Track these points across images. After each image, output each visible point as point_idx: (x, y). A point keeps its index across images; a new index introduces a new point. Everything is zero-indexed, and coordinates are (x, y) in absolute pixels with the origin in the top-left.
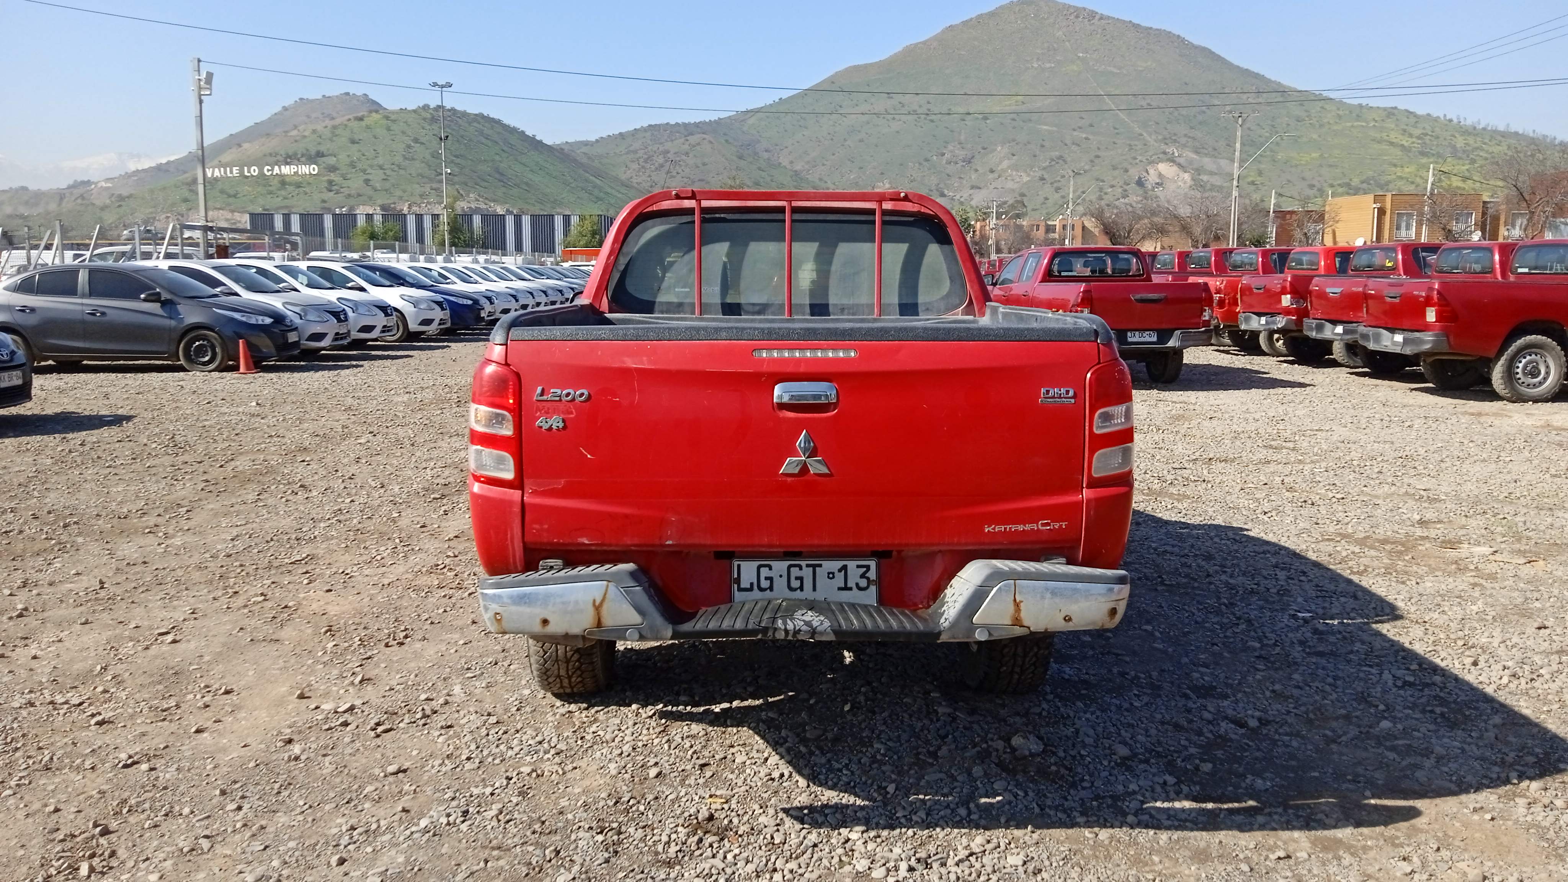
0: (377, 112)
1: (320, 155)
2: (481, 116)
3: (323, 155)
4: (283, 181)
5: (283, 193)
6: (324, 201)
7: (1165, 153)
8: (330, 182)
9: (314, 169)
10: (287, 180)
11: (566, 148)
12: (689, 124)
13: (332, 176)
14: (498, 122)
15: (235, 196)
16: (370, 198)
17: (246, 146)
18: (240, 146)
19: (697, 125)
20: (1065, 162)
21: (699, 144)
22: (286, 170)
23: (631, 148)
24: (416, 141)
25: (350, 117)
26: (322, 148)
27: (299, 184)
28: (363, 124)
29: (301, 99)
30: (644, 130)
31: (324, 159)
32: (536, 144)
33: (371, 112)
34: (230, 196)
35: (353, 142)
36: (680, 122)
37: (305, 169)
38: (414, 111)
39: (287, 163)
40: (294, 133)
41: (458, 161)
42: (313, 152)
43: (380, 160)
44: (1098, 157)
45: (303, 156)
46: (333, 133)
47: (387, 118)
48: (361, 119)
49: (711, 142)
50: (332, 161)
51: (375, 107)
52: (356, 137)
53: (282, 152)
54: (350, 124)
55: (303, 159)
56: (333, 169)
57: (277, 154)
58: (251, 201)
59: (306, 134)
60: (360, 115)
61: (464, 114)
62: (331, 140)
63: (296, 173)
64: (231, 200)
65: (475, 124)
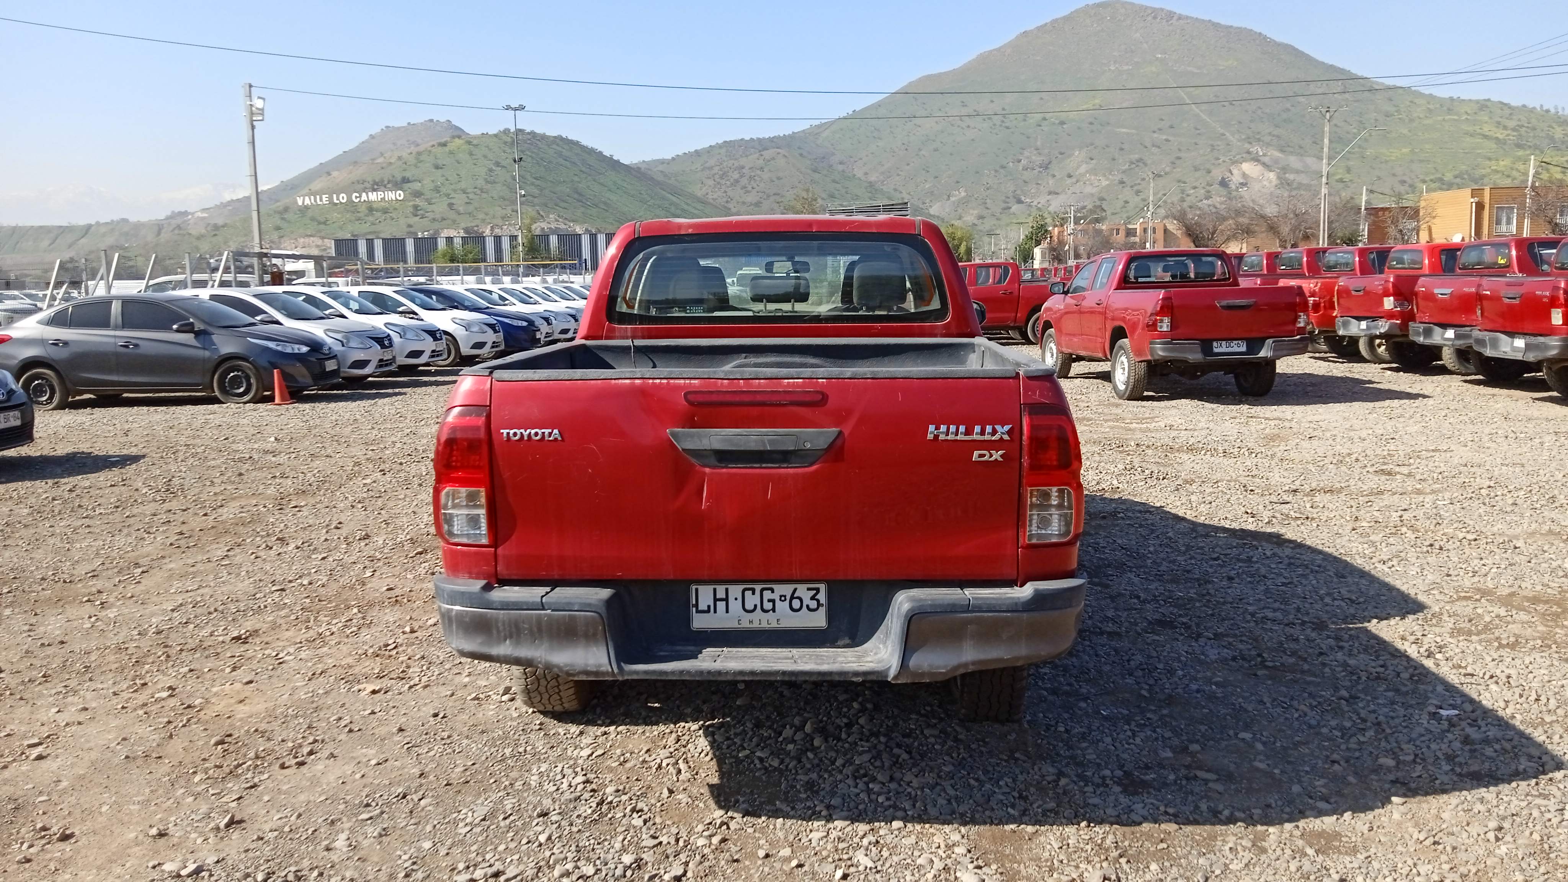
0: (459, 137)
1: (406, 180)
2: (560, 138)
3: (409, 181)
4: (371, 208)
5: (371, 219)
6: (410, 226)
7: (1249, 152)
8: (416, 207)
9: (400, 195)
10: (375, 206)
11: (643, 167)
12: (764, 139)
13: (418, 201)
14: (577, 144)
15: (325, 223)
16: (454, 221)
17: (335, 174)
18: (329, 174)
19: (771, 140)
20: (1145, 164)
21: (773, 159)
22: (373, 196)
23: (707, 165)
24: (498, 164)
25: (434, 143)
26: (408, 174)
27: (385, 210)
28: (447, 149)
29: (387, 127)
30: (719, 146)
31: (409, 185)
32: (614, 164)
33: (453, 137)
34: (320, 223)
35: (437, 167)
36: (754, 137)
37: (391, 195)
38: (496, 136)
39: (374, 190)
40: (380, 160)
41: (537, 182)
42: (399, 179)
43: (463, 185)
44: (1179, 158)
45: (389, 182)
46: (417, 159)
47: (469, 143)
48: (444, 145)
49: (785, 156)
50: (417, 186)
51: (458, 133)
52: (440, 162)
53: (370, 179)
54: (434, 150)
55: (389, 186)
56: (418, 194)
57: (364, 181)
58: (341, 228)
59: (392, 161)
60: (443, 140)
61: (543, 137)
62: (416, 166)
63: (383, 199)
64: (322, 227)
65: (554, 146)
